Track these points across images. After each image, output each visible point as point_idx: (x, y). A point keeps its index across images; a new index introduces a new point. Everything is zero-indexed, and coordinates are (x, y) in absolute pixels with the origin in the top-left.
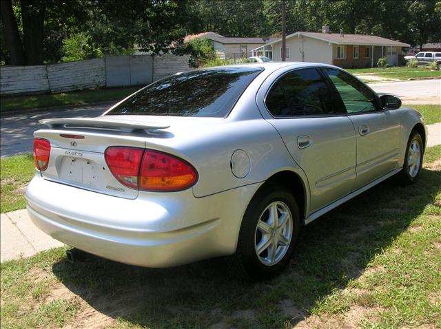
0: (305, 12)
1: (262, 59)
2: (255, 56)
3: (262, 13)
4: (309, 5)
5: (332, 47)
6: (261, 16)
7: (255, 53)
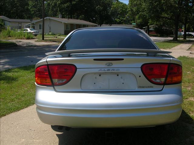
0: (49, 8)
1: (30, 29)
2: (26, 28)
3: (28, 8)
4: (51, 5)
5: (64, 25)
6: (28, 9)
7: (26, 26)
